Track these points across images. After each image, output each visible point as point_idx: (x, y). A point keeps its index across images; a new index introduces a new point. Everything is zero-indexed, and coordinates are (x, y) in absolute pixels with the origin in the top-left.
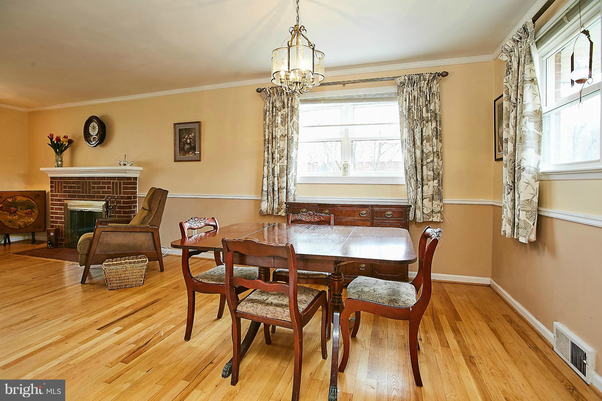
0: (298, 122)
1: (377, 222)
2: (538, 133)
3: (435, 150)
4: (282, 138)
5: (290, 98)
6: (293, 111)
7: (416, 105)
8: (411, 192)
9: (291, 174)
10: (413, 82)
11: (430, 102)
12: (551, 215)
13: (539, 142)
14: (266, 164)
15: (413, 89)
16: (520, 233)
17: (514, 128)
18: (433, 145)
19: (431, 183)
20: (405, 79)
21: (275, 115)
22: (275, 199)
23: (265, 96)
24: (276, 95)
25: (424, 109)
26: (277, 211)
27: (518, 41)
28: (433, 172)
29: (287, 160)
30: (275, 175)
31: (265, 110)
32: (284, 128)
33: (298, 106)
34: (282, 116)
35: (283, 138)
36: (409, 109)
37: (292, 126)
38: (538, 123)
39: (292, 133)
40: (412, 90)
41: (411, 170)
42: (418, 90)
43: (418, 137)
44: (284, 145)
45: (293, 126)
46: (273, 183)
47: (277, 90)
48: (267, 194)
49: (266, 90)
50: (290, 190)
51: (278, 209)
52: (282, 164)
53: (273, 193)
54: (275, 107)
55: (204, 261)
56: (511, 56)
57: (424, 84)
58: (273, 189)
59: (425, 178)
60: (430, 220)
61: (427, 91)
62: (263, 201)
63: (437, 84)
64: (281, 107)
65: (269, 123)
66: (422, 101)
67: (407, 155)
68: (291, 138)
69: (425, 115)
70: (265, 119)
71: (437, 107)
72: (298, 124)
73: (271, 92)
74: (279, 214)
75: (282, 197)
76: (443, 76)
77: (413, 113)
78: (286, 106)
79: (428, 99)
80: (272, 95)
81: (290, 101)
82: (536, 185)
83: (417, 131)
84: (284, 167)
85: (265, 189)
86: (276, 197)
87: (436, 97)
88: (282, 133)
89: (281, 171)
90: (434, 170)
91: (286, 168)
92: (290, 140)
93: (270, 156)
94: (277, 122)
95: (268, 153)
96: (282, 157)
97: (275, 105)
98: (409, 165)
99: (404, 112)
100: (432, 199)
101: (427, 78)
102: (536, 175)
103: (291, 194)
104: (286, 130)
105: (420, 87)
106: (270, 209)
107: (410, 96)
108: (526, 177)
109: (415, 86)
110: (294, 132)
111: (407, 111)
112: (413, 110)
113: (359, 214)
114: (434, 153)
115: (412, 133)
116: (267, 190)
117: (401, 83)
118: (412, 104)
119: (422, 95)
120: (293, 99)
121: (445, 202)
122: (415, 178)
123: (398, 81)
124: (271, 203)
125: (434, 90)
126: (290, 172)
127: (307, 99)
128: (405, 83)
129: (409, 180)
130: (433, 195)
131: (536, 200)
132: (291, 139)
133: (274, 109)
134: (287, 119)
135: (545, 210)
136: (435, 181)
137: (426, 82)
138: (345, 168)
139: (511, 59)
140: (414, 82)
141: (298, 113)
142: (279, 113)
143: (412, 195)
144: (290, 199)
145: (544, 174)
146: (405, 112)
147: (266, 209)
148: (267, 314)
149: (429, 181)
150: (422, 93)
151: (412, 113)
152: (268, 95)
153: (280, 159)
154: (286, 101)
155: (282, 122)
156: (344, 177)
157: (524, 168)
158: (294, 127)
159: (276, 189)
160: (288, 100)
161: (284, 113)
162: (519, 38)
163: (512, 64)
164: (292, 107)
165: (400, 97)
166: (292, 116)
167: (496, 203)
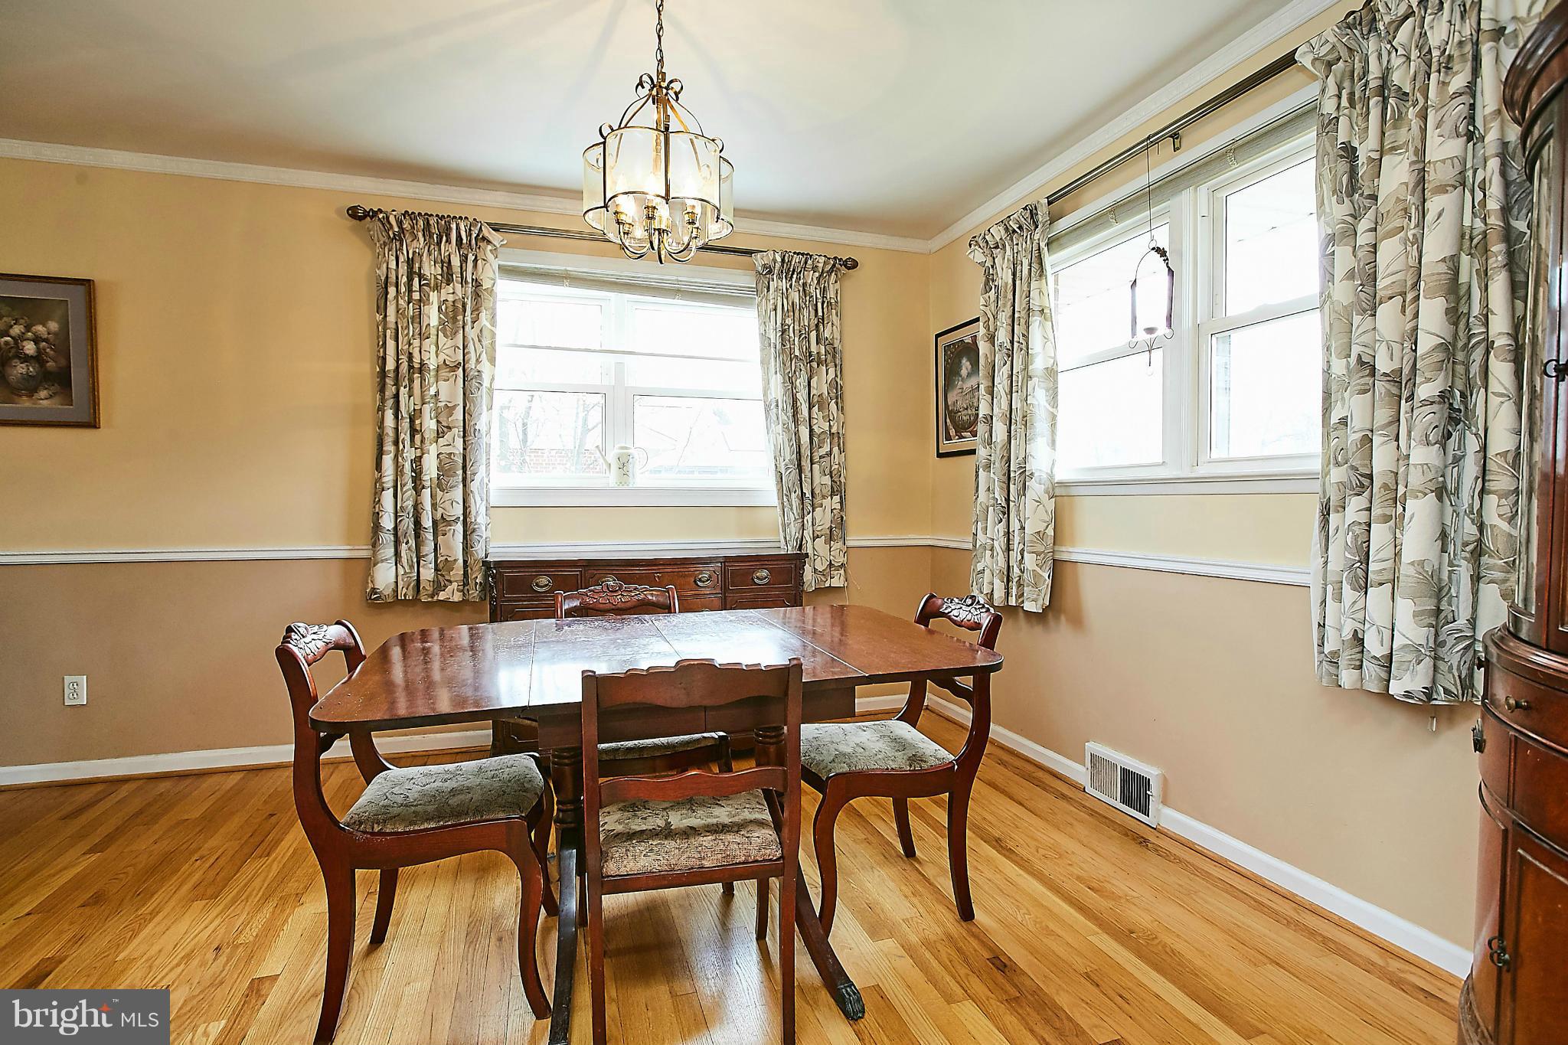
0: (492, 328)
1: (735, 598)
2: (1051, 410)
3: (834, 430)
4: (444, 373)
5: (471, 258)
6: (480, 297)
7: (797, 323)
8: (792, 524)
9: (477, 478)
10: (791, 270)
11: (823, 321)
12: (1074, 558)
13: (1053, 426)
14: (389, 447)
15: (791, 286)
16: (1025, 595)
17: (1009, 396)
18: (831, 418)
19: (827, 502)
20: (775, 261)
21: (420, 300)
22: (427, 555)
23: (380, 235)
24: (422, 240)
25: (813, 334)
26: (432, 589)
27: (1014, 231)
28: (832, 477)
29: (464, 437)
30: (424, 483)
31: (383, 278)
32: (450, 343)
33: (494, 284)
34: (443, 307)
35: (449, 372)
36: (783, 332)
37: (476, 340)
38: (1051, 392)
39: (478, 361)
40: (788, 287)
41: (792, 473)
42: (801, 289)
43: (802, 396)
44: (453, 394)
45: (480, 341)
46: (417, 507)
47: (428, 224)
48: (393, 539)
49: (388, 218)
50: (476, 527)
51: (433, 581)
52: (448, 450)
53: (417, 536)
54: (421, 276)
55: (131, 786)
56: (995, 256)
57: (811, 277)
58: (417, 523)
59: (817, 491)
60: (827, 585)
61: (818, 296)
62: (382, 561)
63: (836, 282)
64: (439, 277)
65: (396, 323)
66: (807, 317)
67: (782, 438)
68: (476, 373)
69: (814, 349)
70: (382, 308)
71: (837, 335)
72: (493, 335)
73: (406, 225)
74: (442, 596)
75: (449, 547)
76: (849, 268)
77: (792, 342)
78: (456, 276)
79: (820, 314)
80: (408, 238)
81: (470, 264)
82: (1050, 505)
83: (801, 382)
84: (456, 458)
85: (387, 522)
86: (428, 548)
87: (834, 311)
88: (442, 357)
89: (444, 471)
90: (834, 473)
91: (460, 461)
92: (469, 382)
93: (405, 425)
94: (427, 323)
95: (396, 417)
96: (445, 429)
97: (420, 270)
98: (787, 460)
99: (772, 337)
100: (831, 538)
101: (821, 265)
102: (1050, 485)
103: (481, 537)
104: (459, 348)
105: (804, 284)
106: (409, 585)
107: (785, 300)
108: (1035, 489)
109: (794, 280)
110: (484, 357)
111: (778, 336)
112: (792, 335)
113: (695, 581)
114: (832, 434)
115: (790, 387)
116: (396, 528)
117: (764, 266)
118: (789, 321)
119: (807, 303)
120: (479, 262)
121: (849, 543)
122: (799, 492)
123: (759, 261)
124: (411, 567)
125: (831, 294)
126: (475, 474)
127: (518, 267)
128: (774, 268)
129: (787, 495)
130: (831, 528)
131: (1050, 532)
132: (475, 377)
133: (416, 280)
134: (460, 318)
135: (1063, 549)
136: (834, 497)
137: (817, 274)
138: (623, 464)
139: (994, 262)
140: (794, 270)
141: (495, 303)
142: (434, 296)
143: (793, 530)
144: (480, 552)
145: (1062, 484)
146: (774, 337)
147: (393, 586)
148: (701, 859)
149: (824, 497)
150: (808, 298)
151: (789, 341)
152: (391, 233)
153: (441, 435)
154: (456, 261)
155: (441, 323)
156: (621, 487)
157: (1032, 474)
158: (484, 344)
159: (427, 522)
160: (464, 259)
161: (451, 298)
162: (1018, 226)
163: (995, 271)
164: (477, 284)
165: (761, 300)
166: (476, 310)
167: (937, 541)
